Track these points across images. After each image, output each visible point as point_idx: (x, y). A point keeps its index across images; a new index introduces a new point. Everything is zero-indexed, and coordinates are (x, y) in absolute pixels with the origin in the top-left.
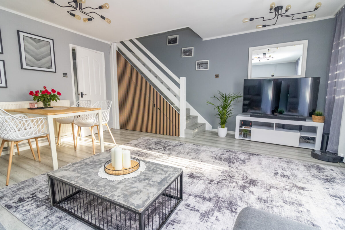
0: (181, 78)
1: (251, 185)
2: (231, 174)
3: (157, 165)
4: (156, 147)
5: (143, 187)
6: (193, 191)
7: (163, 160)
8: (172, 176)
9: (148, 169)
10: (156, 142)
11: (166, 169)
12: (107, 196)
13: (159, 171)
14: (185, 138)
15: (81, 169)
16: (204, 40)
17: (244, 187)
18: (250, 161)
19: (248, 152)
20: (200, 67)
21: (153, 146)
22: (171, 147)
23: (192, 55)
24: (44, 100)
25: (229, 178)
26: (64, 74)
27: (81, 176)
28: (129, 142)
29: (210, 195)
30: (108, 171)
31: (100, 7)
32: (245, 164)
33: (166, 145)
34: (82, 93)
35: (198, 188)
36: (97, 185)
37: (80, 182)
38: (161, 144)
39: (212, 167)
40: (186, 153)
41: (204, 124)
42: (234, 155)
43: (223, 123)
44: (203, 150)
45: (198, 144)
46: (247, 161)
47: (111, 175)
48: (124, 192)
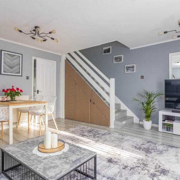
0: (111, 79)
1: (162, 174)
2: (146, 162)
3: (78, 148)
4: (88, 135)
5: (60, 163)
6: (107, 173)
7: (90, 146)
8: (86, 157)
9: (70, 150)
10: (90, 130)
11: (83, 152)
12: (32, 168)
13: (77, 153)
14: (114, 128)
15: (23, 146)
16: (131, 49)
17: (154, 175)
18: (167, 152)
19: (167, 144)
20: (128, 70)
21: (86, 134)
22: (100, 135)
23: (121, 61)
24: (11, 95)
25: (143, 165)
26: (27, 77)
27: (21, 151)
28: (68, 129)
29: (121, 178)
30: (40, 149)
31: (50, 33)
32: (161, 155)
33: (96, 133)
34: (38, 91)
35: (112, 171)
36: (29, 159)
37: (19, 155)
38: (93, 132)
39: (130, 155)
40: (111, 141)
41: (133, 117)
42: (153, 145)
43: (148, 117)
44: (127, 139)
45: (123, 134)
46: (164, 152)
47: (41, 152)
48: (46, 166)
